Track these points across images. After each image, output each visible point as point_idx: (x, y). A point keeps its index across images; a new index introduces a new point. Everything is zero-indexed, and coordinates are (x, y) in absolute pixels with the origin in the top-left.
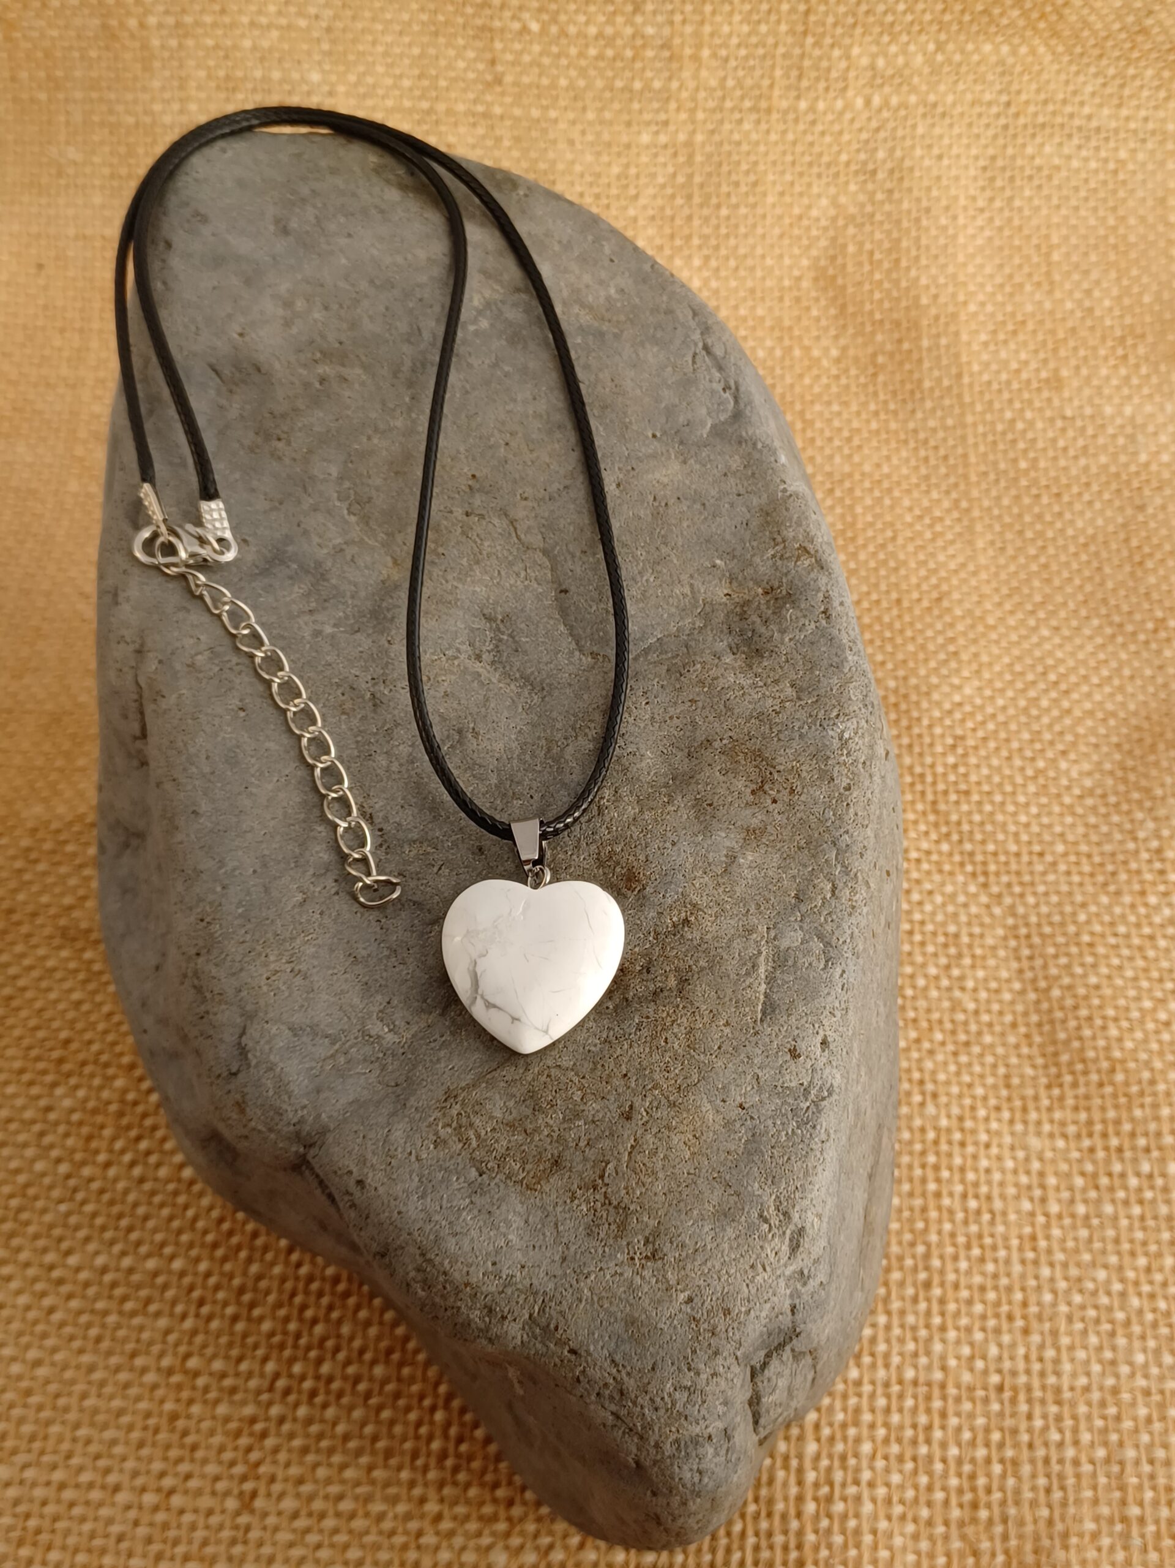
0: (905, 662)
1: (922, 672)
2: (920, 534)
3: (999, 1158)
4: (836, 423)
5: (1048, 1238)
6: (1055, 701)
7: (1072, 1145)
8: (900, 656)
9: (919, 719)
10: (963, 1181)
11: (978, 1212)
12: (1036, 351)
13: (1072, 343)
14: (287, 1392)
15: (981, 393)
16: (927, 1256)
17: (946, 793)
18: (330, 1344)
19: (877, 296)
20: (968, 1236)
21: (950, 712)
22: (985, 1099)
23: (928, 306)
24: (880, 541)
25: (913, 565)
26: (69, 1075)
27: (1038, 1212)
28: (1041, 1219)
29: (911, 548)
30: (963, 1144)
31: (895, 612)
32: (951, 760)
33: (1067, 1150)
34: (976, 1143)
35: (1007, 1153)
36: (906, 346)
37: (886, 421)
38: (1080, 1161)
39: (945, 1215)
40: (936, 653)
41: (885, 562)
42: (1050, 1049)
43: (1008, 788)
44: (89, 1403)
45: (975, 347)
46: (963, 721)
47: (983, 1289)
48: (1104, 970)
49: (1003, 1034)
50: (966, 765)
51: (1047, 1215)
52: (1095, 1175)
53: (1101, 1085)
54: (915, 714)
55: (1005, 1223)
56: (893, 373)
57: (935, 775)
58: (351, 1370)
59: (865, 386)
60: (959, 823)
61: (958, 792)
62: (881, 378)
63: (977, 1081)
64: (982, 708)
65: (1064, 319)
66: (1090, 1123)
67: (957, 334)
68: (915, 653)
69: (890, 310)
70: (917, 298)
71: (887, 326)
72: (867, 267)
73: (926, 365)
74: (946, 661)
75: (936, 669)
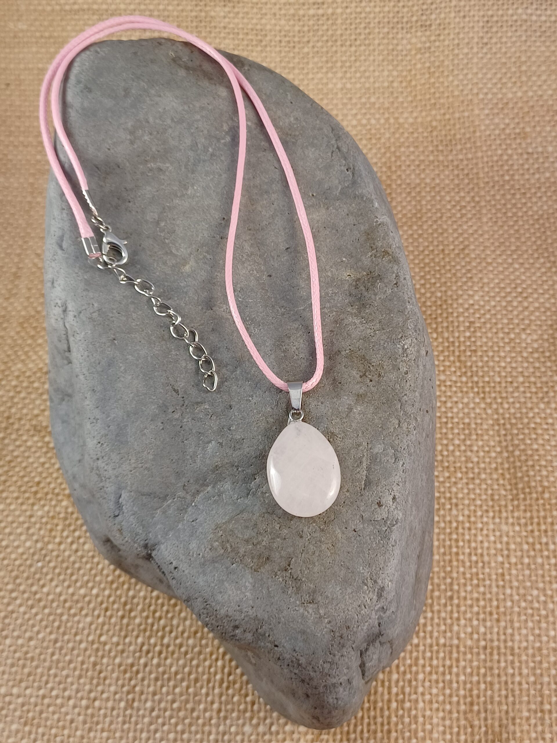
0: (445, 283)
1: (454, 288)
2: (454, 214)
3: (487, 536)
4: (412, 157)
5: (510, 574)
7: (523, 529)
8: (443, 280)
9: (452, 313)
10: (469, 547)
11: (477, 562)
12: (513, 118)
13: (532, 114)
14: (148, 652)
15: (486, 140)
16: (451, 584)
17: (465, 351)
18: (168, 629)
19: (432, 90)
20: (471, 574)
21: (467, 309)
22: (481, 506)
23: (458, 96)
24: (434, 219)
25: (451, 231)
27: (506, 562)
28: (507, 565)
29: (450, 222)
30: (469, 529)
31: (441, 256)
32: (468, 334)
33: (520, 531)
34: (476, 529)
35: (491, 534)
36: (447, 116)
37: (437, 156)
38: (526, 537)
39: (460, 564)
40: (461, 277)
41: (436, 230)
42: (514, 481)
43: (496, 349)
44: (55, 658)
45: (482, 117)
46: (474, 314)
47: (478, 600)
48: (541, 442)
49: (491, 474)
50: (475, 336)
51: (510, 563)
52: (533, 544)
53: (537, 499)
54: (450, 310)
55: (490, 568)
56: (441, 130)
57: (459, 342)
58: (178, 641)
59: (427, 137)
60: (471, 367)
61: (471, 351)
62: (435, 133)
63: (478, 498)
64: (483, 306)
65: (527, 102)
66: (532, 518)
67: (472, 110)
68: (451, 278)
69: (439, 98)
70: (452, 91)
71: (438, 106)
72: (427, 76)
73: (458, 126)
74: (466, 282)
75: (461, 286)
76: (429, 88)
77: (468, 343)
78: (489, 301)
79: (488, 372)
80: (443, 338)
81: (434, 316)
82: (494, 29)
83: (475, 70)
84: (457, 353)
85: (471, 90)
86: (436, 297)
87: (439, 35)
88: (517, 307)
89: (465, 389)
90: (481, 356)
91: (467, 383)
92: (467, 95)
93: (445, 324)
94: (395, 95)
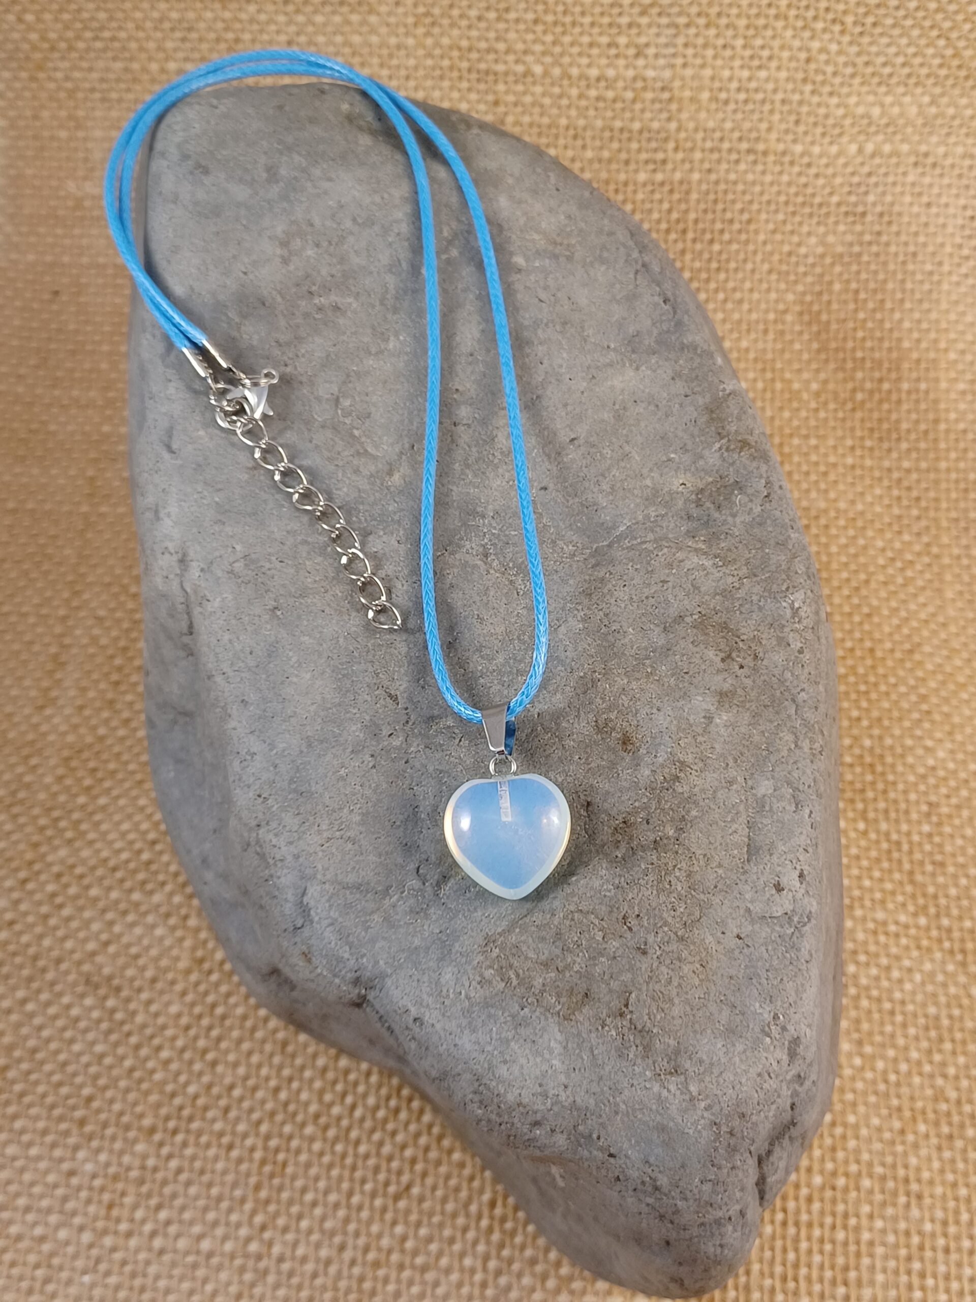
0: (879, 719)
1: (897, 732)
4: (814, 458)
8: (875, 714)
9: (894, 783)
15: (957, 440)
17: (922, 863)
19: (860, 334)
21: (923, 777)
23: (910, 350)
26: (90, 1137)
31: (869, 662)
32: (926, 828)
37: (862, 457)
40: (909, 711)
41: (859, 607)
45: (953, 396)
46: (936, 787)
50: (941, 834)
54: (891, 778)
56: (871, 411)
57: (910, 843)
59: (843, 420)
61: (934, 863)
62: (859, 414)
64: (955, 772)
68: (890, 710)
69: (872, 349)
70: (899, 340)
71: (868, 364)
72: (852, 306)
73: (905, 407)
74: (919, 721)
75: (910, 729)
76: (855, 329)
77: (928, 848)
78: (964, 762)
79: (970, 909)
80: (878, 832)
81: (858, 786)
83: (944, 306)
84: (907, 866)
85: (936, 341)
86: (862, 747)
87: (879, 233)
89: (924, 943)
90: (955, 877)
91: (928, 929)
92: (927, 350)
93: (882, 805)
94: (788, 337)
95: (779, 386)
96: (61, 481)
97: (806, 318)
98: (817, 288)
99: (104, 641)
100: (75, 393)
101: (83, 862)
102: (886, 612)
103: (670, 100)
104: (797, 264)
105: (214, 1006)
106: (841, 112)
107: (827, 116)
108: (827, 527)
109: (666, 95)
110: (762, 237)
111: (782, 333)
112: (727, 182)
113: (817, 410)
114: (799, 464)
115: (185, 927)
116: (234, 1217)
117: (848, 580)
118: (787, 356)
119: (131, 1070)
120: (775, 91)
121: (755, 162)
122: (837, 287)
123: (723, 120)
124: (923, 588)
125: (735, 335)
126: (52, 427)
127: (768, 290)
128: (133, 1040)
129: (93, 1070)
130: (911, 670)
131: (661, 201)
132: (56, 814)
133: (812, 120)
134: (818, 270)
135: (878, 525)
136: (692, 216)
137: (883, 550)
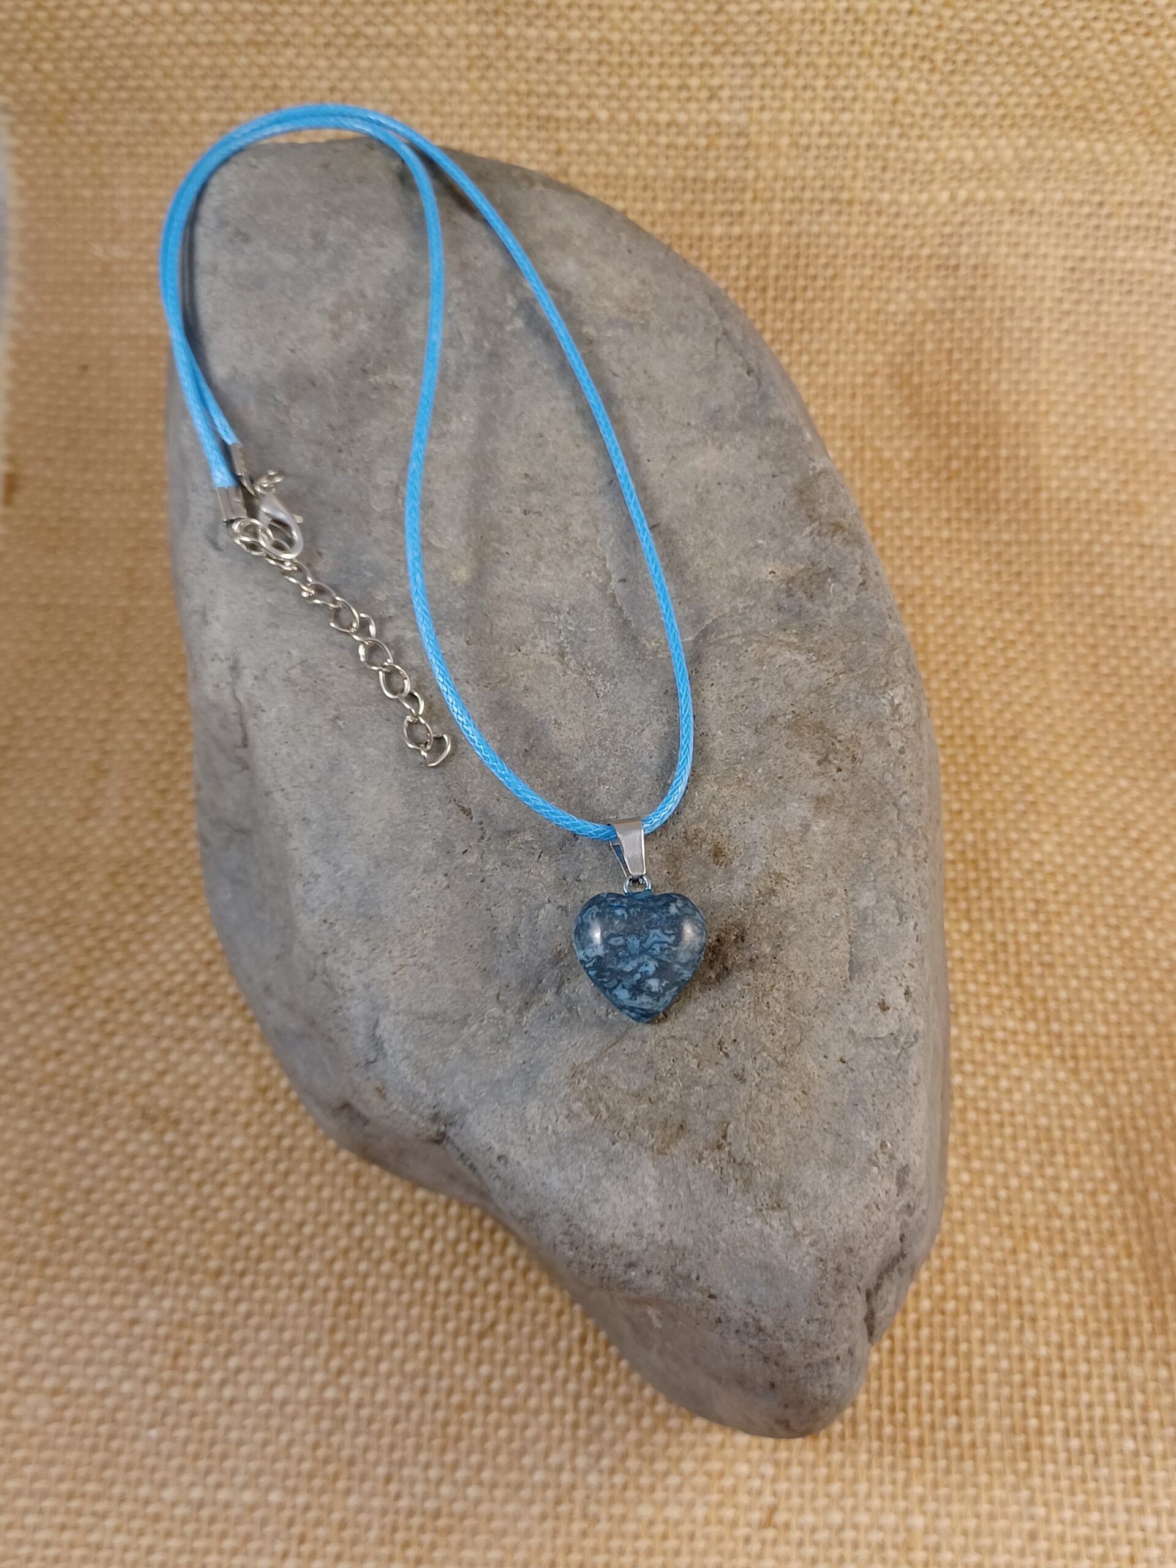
0: (982, 812)
1: (1001, 825)
2: (993, 659)
3: (1101, 1391)
4: (907, 532)
6: (1138, 861)
8: (977, 806)
9: (999, 880)
10: (1064, 1417)
11: (1081, 1452)
15: (1059, 510)
17: (1029, 965)
19: (954, 397)
21: (1030, 873)
22: (1084, 1322)
23: (1008, 413)
24: (952, 666)
26: (153, 1283)
27: (1142, 1452)
28: (1144, 1460)
31: (970, 750)
32: (1034, 927)
36: (983, 453)
37: (959, 530)
40: (1014, 802)
41: (958, 692)
43: (1093, 961)
45: (1055, 462)
46: (1044, 882)
50: (1049, 933)
54: (995, 874)
56: (968, 479)
57: (1017, 943)
59: (938, 491)
60: (1045, 1000)
61: (1042, 964)
62: (955, 484)
64: (1062, 867)
67: (1037, 446)
68: (993, 802)
69: (968, 413)
70: (997, 403)
71: (964, 430)
72: (945, 367)
73: (1003, 475)
74: (1025, 813)
75: (1014, 822)
76: (949, 392)
77: (1035, 948)
78: (1072, 856)
79: (1081, 1012)
80: (982, 932)
81: (961, 884)
82: (1086, 286)
83: (1044, 365)
84: (1014, 968)
85: (1036, 403)
86: (964, 842)
87: (973, 288)
88: (1131, 870)
89: (1034, 1049)
90: (1065, 978)
91: (1037, 1035)
92: (1027, 413)
93: (986, 904)
94: (878, 402)
95: (868, 454)
96: (97, 573)
97: (896, 381)
98: (908, 348)
99: (149, 746)
100: (109, 476)
101: (135, 985)
102: (986, 696)
103: (747, 146)
104: (886, 322)
105: (280, 1138)
106: (931, 156)
107: (916, 162)
108: (922, 606)
109: (742, 141)
110: (847, 294)
111: (871, 397)
112: (809, 235)
113: (909, 480)
114: (892, 539)
115: (247, 1054)
116: (309, 1363)
117: (946, 663)
118: (877, 422)
119: (194, 1209)
120: (860, 135)
121: (839, 213)
122: (929, 346)
123: (805, 168)
124: (1026, 670)
125: (821, 401)
126: (85, 515)
127: (856, 352)
128: (195, 1176)
129: (153, 1210)
130: (1015, 758)
131: (739, 257)
132: (103, 933)
133: (900, 166)
134: (909, 329)
135: (976, 603)
136: (772, 272)
137: (983, 629)
